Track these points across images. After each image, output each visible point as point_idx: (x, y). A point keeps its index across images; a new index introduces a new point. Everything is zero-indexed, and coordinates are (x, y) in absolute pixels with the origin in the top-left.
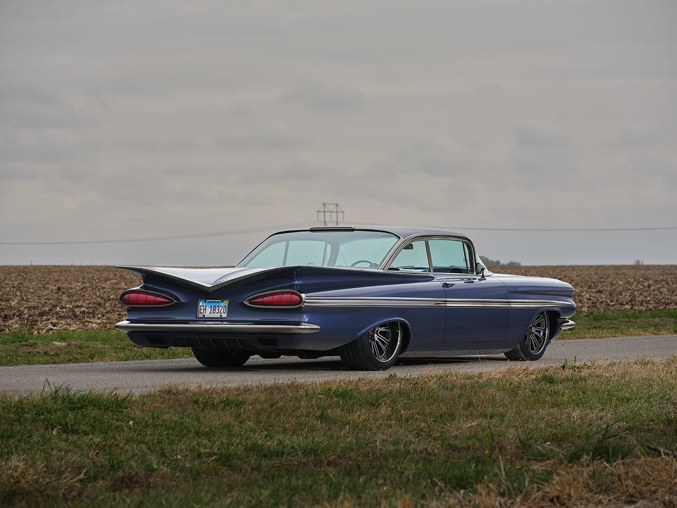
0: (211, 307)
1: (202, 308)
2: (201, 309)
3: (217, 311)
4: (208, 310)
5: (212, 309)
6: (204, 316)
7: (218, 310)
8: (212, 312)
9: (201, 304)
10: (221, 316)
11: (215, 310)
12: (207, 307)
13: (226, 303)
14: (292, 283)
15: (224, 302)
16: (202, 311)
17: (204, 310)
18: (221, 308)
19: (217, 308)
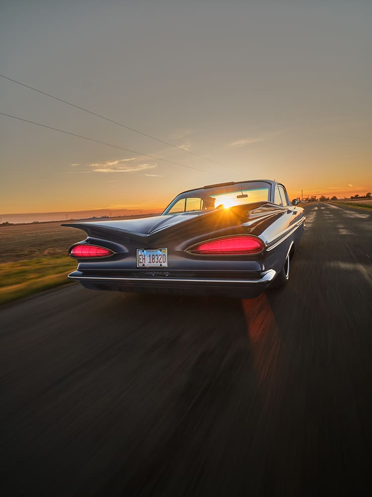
0: (150, 256)
1: (141, 257)
2: (140, 259)
3: (156, 260)
4: (147, 259)
5: (151, 259)
6: (144, 265)
8: (151, 261)
9: (139, 253)
10: (161, 265)
11: (154, 259)
12: (146, 257)
15: (163, 251)
16: (141, 261)
17: (143, 259)
18: (160, 257)
19: (156, 257)
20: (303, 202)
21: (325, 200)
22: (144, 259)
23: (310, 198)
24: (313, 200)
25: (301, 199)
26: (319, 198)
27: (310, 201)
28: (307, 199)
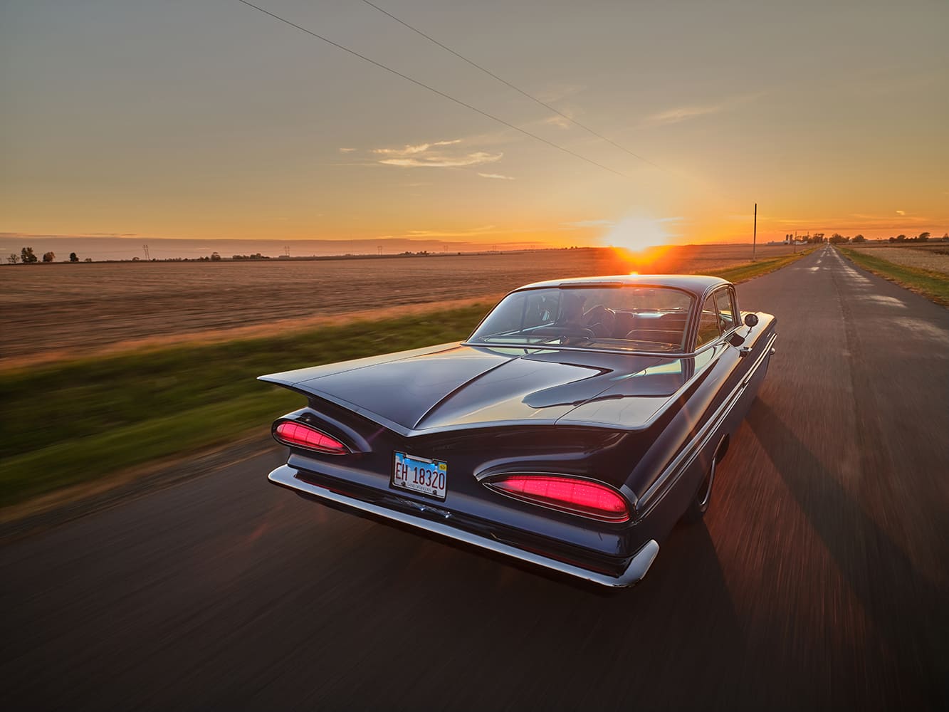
0: (416, 469)
1: (400, 467)
2: (398, 471)
3: (427, 481)
4: (411, 474)
5: (418, 476)
6: (404, 484)
7: (429, 478)
8: (418, 481)
9: (398, 459)
10: (435, 492)
11: (423, 477)
12: (409, 469)
13: (442, 468)
14: (592, 453)
15: (440, 464)
16: (400, 474)
17: (403, 472)
18: (434, 476)
19: (427, 475)
20: (797, 243)
21: (839, 242)
22: (406, 473)
23: (812, 236)
24: (818, 240)
25: (793, 239)
26: (828, 238)
27: (810, 241)
28: (805, 238)
